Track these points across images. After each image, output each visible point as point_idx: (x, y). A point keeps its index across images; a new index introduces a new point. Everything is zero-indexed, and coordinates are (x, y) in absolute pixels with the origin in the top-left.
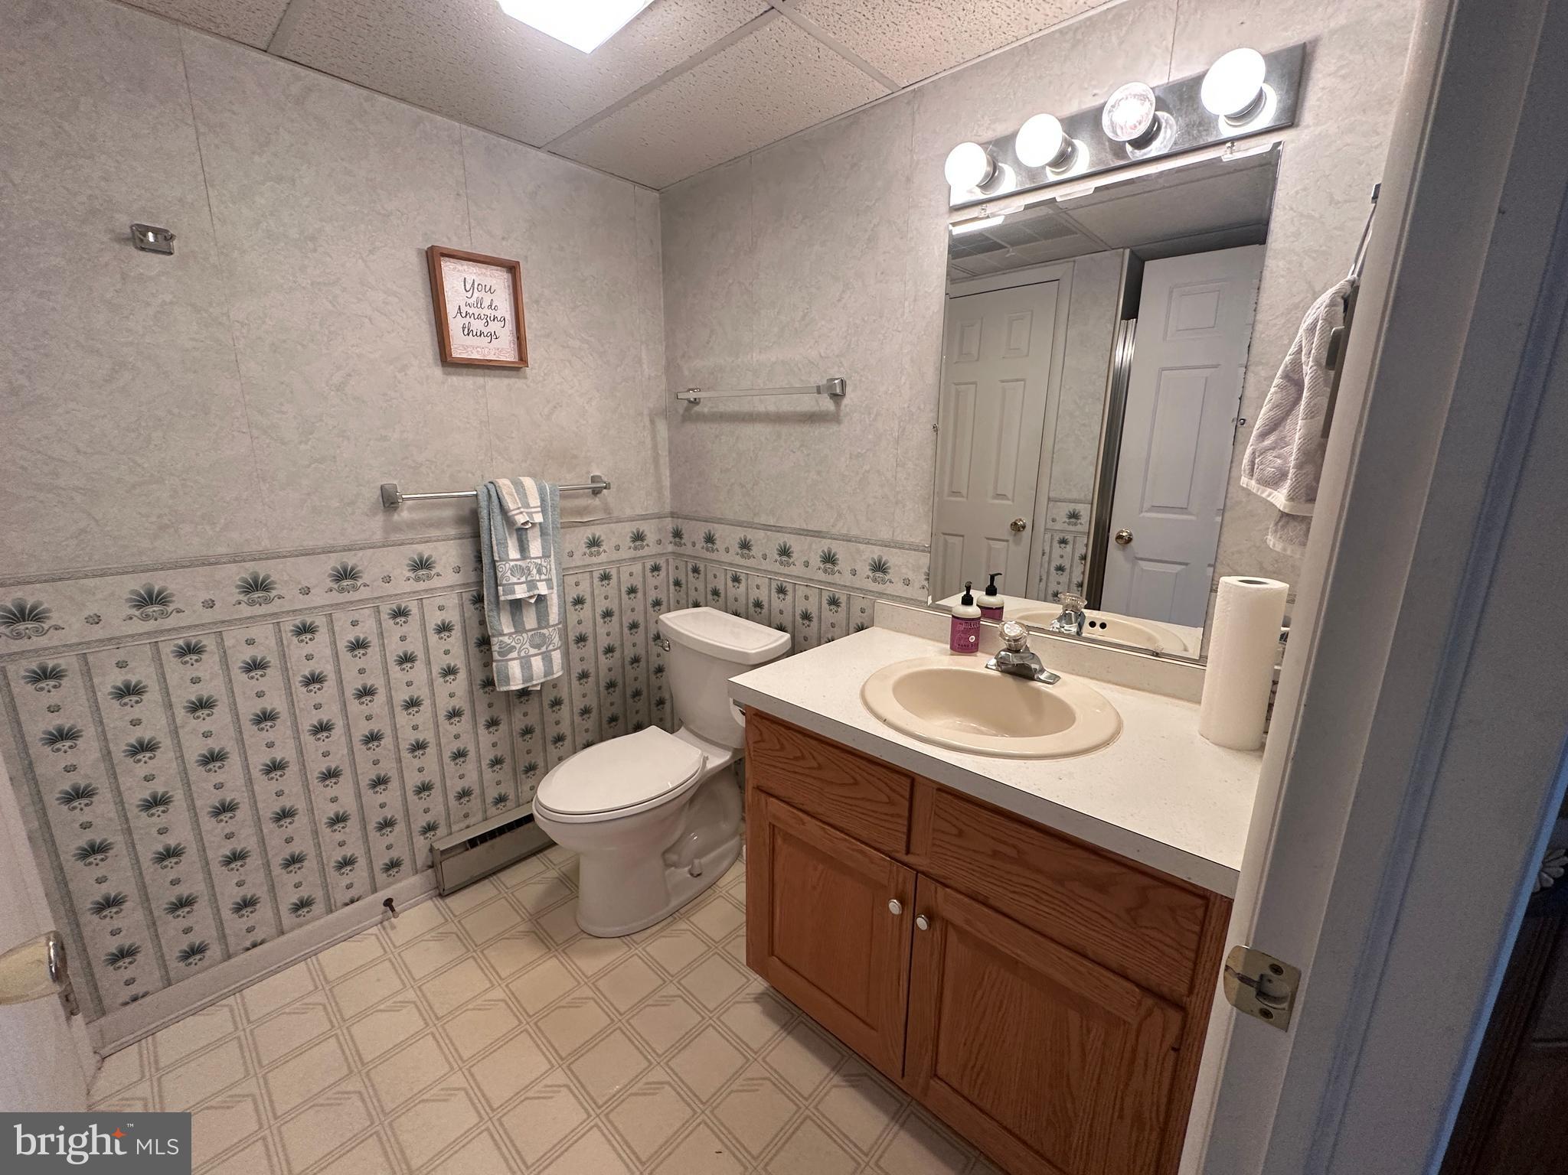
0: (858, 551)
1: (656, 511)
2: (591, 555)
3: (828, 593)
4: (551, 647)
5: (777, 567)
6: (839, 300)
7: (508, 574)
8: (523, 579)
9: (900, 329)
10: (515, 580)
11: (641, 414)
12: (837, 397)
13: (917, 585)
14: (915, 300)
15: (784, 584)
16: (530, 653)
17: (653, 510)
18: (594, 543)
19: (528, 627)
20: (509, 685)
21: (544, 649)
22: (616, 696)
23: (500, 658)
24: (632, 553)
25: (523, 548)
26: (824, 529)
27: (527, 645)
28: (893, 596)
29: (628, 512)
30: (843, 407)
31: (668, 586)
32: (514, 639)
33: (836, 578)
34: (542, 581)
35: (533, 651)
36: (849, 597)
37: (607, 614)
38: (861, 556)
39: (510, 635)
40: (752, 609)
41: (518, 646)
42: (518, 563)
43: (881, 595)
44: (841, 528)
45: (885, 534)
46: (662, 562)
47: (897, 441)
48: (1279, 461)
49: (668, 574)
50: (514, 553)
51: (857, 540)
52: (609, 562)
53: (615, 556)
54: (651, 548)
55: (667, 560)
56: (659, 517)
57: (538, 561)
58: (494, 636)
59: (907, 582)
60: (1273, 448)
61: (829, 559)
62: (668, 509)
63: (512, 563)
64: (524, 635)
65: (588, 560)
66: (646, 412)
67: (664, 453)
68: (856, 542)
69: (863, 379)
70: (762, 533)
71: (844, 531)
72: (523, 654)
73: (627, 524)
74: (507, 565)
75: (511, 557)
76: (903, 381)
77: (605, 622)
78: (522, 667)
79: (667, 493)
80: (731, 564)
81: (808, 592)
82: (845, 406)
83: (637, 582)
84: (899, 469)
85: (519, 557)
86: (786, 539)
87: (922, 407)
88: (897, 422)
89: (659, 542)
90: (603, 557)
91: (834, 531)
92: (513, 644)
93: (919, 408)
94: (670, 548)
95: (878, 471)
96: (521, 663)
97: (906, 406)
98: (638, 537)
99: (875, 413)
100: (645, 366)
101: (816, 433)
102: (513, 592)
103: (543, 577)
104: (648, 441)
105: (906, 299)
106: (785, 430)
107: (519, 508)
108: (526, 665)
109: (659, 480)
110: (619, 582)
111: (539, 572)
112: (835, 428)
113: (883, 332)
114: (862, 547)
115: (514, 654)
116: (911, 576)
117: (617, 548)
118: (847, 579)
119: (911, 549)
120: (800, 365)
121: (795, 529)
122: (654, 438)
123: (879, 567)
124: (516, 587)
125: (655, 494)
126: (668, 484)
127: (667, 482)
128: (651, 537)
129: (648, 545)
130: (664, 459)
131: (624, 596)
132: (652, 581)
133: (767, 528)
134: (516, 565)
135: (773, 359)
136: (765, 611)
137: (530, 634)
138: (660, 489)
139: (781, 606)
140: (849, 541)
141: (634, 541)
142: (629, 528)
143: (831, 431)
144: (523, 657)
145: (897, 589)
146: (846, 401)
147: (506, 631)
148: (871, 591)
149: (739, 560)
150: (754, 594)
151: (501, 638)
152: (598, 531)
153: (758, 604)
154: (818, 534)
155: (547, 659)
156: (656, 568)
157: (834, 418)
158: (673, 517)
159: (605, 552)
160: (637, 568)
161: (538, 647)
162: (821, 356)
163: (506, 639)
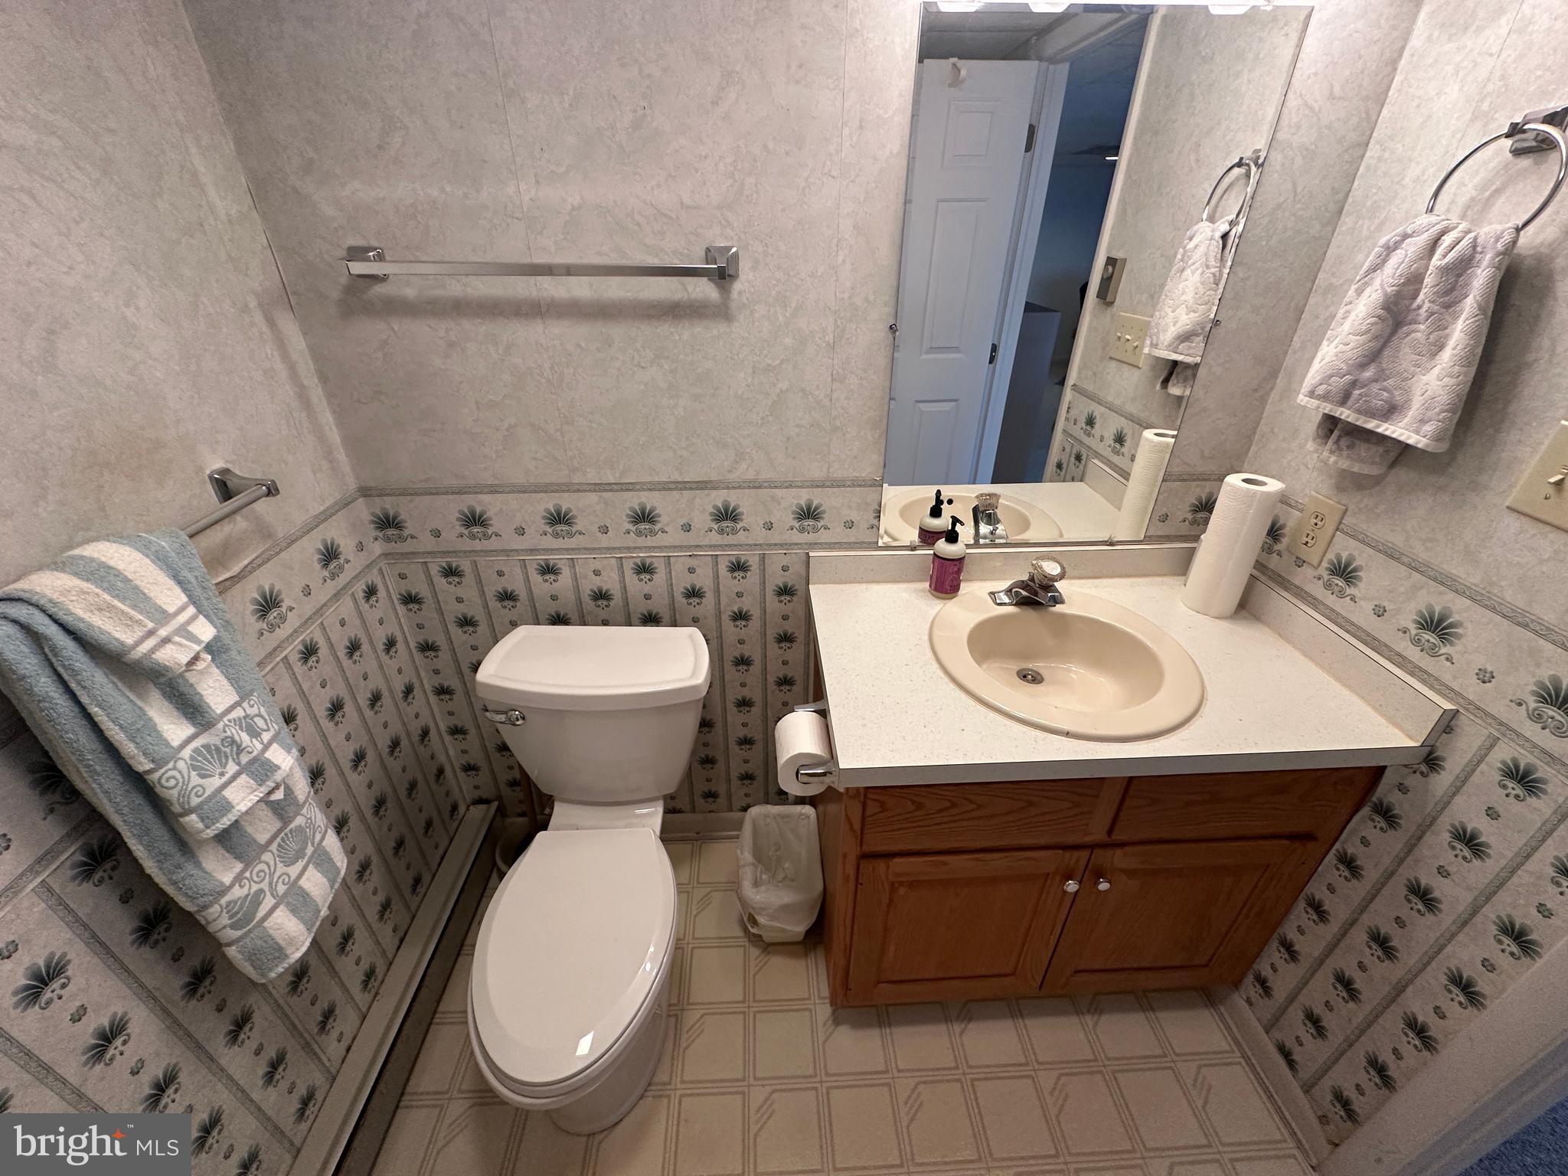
0: (773, 498)
1: (338, 496)
2: (272, 628)
3: (727, 559)
4: (318, 837)
5: (632, 540)
6: (714, 103)
7: (195, 779)
8: (232, 768)
9: (834, 173)
10: (216, 782)
11: (245, 309)
12: (723, 276)
13: (864, 526)
14: (861, 127)
15: (648, 561)
16: (293, 877)
17: (332, 497)
18: (268, 604)
19: (262, 838)
20: (287, 956)
21: (310, 850)
22: (391, 812)
23: (239, 933)
24: (332, 587)
25: (190, 708)
26: (714, 477)
27: (281, 868)
28: (831, 544)
29: (300, 518)
30: (734, 295)
31: (395, 609)
32: (249, 880)
33: (742, 538)
34: (270, 743)
35: (294, 871)
36: (763, 557)
37: (336, 708)
38: (779, 503)
39: (238, 879)
40: (589, 604)
41: (265, 885)
42: (197, 743)
43: (814, 545)
44: (744, 472)
45: (817, 472)
46: (374, 577)
47: (832, 347)
48: (1385, 394)
49: (388, 591)
50: (175, 730)
51: (773, 485)
52: (305, 624)
53: (309, 607)
54: (353, 562)
55: (381, 571)
56: (345, 504)
57: (238, 713)
58: (205, 907)
59: (849, 525)
60: (1376, 381)
61: (727, 515)
62: (352, 484)
63: (187, 753)
64: (267, 857)
65: (271, 640)
66: (253, 304)
67: (311, 382)
68: (771, 487)
69: (770, 250)
70: (593, 497)
71: (750, 475)
72: (281, 889)
73: (305, 541)
74: (181, 765)
75: (175, 743)
76: (840, 258)
77: (337, 724)
78: (294, 911)
79: (341, 456)
80: (532, 551)
81: (694, 563)
82: (740, 293)
83: (354, 630)
84: (836, 385)
85: (188, 730)
86: (644, 500)
87: (871, 298)
88: (831, 319)
89: (360, 547)
90: (293, 621)
91: (731, 477)
92: (255, 888)
93: (866, 300)
94: (378, 548)
95: (803, 390)
96: (288, 905)
97: (846, 295)
98: (330, 555)
99: (794, 305)
100: (212, 192)
101: (685, 337)
102: (228, 806)
103: (266, 737)
104: (279, 366)
105: (844, 124)
106: (618, 331)
107: (151, 633)
108: (297, 900)
109: (322, 439)
110: (332, 646)
111: (254, 733)
112: (719, 328)
113: (805, 174)
114: (779, 492)
115: (268, 902)
116: (854, 516)
117: (307, 591)
118: (759, 535)
119: (854, 486)
120: (637, 217)
121: (659, 483)
122: (285, 355)
123: (809, 514)
124: (227, 793)
125: (325, 465)
126: (338, 440)
127: (334, 436)
128: (347, 546)
129: (348, 561)
130: (317, 394)
131: (346, 663)
132: (373, 615)
133: (599, 488)
134: (196, 751)
135: (576, 200)
136: (617, 600)
137: (274, 847)
138: (329, 455)
139: (647, 589)
140: (760, 487)
141: (326, 566)
142: (310, 548)
143: (715, 332)
144: (285, 895)
145: (837, 533)
146: (737, 286)
147: (227, 879)
148: (796, 544)
149: (549, 542)
150: (589, 584)
151: (224, 901)
152: (265, 579)
153: (601, 596)
154: (703, 485)
155: (321, 859)
156: (371, 592)
157: (722, 312)
158: (365, 496)
159: (291, 609)
160: (346, 608)
161: (300, 854)
162: (682, 204)
163: (237, 892)
